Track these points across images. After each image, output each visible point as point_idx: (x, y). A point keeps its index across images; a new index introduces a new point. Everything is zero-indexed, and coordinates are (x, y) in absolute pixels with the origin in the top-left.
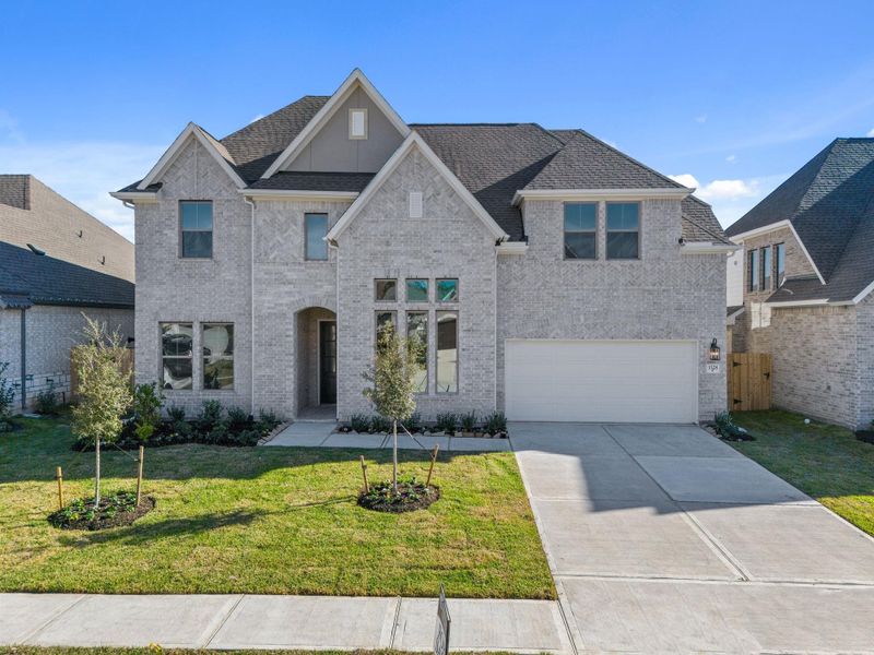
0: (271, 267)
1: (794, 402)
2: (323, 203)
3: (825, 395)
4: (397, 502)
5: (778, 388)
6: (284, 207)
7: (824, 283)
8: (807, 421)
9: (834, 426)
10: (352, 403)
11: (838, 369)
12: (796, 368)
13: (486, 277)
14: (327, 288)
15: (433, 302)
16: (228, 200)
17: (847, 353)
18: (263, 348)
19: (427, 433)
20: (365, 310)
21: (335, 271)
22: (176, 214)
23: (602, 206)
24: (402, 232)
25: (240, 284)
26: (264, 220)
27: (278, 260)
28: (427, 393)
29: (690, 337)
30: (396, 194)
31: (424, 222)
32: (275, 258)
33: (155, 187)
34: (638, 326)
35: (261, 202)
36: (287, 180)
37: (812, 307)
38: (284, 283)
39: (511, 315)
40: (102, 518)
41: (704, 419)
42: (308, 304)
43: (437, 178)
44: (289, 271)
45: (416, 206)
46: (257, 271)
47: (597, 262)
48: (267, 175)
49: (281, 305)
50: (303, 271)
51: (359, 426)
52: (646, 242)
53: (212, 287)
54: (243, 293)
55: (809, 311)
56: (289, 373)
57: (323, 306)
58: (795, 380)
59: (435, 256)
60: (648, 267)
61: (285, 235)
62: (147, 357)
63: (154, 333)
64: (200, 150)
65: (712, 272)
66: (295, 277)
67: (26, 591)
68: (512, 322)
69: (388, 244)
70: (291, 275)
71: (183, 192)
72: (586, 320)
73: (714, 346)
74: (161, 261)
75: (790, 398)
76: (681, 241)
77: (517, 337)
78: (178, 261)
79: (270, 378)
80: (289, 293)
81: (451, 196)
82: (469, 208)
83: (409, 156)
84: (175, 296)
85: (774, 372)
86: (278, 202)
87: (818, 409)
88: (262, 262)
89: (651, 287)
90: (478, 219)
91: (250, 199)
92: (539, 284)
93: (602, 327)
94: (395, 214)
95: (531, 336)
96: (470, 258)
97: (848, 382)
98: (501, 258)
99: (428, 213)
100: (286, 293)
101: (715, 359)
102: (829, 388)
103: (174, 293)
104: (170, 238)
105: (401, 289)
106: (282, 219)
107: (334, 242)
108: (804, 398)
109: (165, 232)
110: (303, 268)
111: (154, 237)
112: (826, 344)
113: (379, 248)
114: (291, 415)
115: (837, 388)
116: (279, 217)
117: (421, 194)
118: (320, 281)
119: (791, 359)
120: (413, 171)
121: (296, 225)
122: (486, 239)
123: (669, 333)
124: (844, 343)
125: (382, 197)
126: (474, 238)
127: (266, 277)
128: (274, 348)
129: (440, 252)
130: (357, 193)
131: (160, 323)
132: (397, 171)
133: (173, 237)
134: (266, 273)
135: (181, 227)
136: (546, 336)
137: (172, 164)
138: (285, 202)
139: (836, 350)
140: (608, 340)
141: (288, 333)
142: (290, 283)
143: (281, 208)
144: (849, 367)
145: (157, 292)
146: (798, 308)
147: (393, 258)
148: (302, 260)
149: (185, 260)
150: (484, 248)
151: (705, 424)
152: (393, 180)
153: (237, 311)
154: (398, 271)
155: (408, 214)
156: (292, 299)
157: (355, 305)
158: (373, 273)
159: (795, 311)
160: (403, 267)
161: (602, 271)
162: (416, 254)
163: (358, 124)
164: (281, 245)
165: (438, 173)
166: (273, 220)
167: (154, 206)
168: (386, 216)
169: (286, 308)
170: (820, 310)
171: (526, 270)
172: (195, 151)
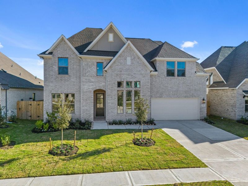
0: (87, 78)
1: (218, 114)
2: (102, 60)
3: (226, 112)
4: (146, 144)
5: (212, 110)
6: (91, 60)
7: (226, 83)
8: (222, 118)
9: (230, 119)
10: (111, 117)
11: (231, 105)
12: (218, 105)
13: (148, 81)
14: (103, 84)
15: (134, 88)
16: (73, 58)
17: (234, 101)
18: (85, 101)
19: (134, 124)
20: (114, 90)
21: (106, 79)
22: (57, 61)
23: (176, 63)
24: (125, 69)
25: (77, 82)
26: (85, 64)
27: (89, 76)
28: (132, 113)
29: (198, 97)
30: (123, 58)
31: (131, 66)
32: (88, 75)
33: (51, 53)
34: (185, 94)
35: (84, 59)
36: (91, 53)
37: (223, 89)
38: (91, 82)
39: (153, 91)
40: (67, 152)
41: (201, 118)
42: (98, 88)
43: (135, 54)
44: (92, 79)
45: (129, 61)
46: (83, 79)
47: (175, 77)
48: (85, 51)
49: (90, 89)
50: (96, 79)
51: (114, 123)
52: (187, 72)
53: (68, 83)
54: (78, 85)
55: (222, 90)
56: (92, 108)
57: (102, 89)
58: (217, 108)
59: (134, 75)
60: (188, 79)
61: (91, 69)
62: (48, 104)
63: (50, 97)
64: (65, 43)
65: (203, 81)
66: (94, 81)
67: (64, 175)
68: (153, 93)
69: (121, 72)
70: (93, 80)
71: (59, 55)
72: (172, 93)
73: (203, 100)
74: (52, 75)
75: (216, 112)
76: (196, 72)
77: (155, 97)
78: (58, 76)
79: (87, 110)
80: (92, 85)
81: (138, 59)
82: (143, 62)
83: (127, 47)
84: (57, 86)
85: (211, 106)
86: (89, 59)
87: (225, 115)
88: (84, 76)
89: (188, 84)
90: (146, 65)
91: (80, 58)
92: (160, 83)
93: (176, 95)
94: (123, 63)
95: (158, 97)
96: (143, 76)
97: (233, 108)
98: (151, 76)
99: (132, 63)
100: (91, 85)
101: (204, 103)
102: (228, 110)
103: (56, 85)
104: (55, 69)
105: (125, 84)
106: (90, 64)
107: (106, 71)
108: (220, 112)
109: (53, 67)
110: (96, 78)
111: (50, 68)
112: (227, 99)
113: (119, 73)
114: (93, 120)
115: (230, 110)
116: (89, 63)
117: (130, 58)
118: (101, 82)
119: (216, 103)
120: (128, 51)
121: (94, 66)
122: (148, 71)
123: (193, 96)
124: (233, 99)
125: (120, 59)
126: (145, 71)
127: (85, 80)
128: (88, 101)
129: (135, 74)
130: (113, 57)
131: (52, 94)
132: (123, 51)
133: (56, 68)
134: (85, 79)
135: (58, 65)
136: (162, 97)
137: (56, 47)
138: (91, 59)
139: (230, 100)
140: (178, 98)
141: (92, 97)
142: (92, 82)
143: (90, 61)
144: (234, 105)
145: (51, 84)
146: (219, 89)
147: (122, 75)
148: (96, 76)
149: (60, 75)
150: (147, 73)
151: (202, 120)
152: (123, 54)
153: (76, 90)
154: (123, 79)
155: (126, 64)
156: (93, 87)
157: (112, 89)
158: (117, 80)
159: (217, 90)
160: (125, 78)
161: (176, 80)
162: (129, 75)
163: (111, 37)
164: (90, 71)
165: (135, 52)
166: (87, 64)
167: (50, 59)
168: (121, 64)
169: (91, 89)
170: (225, 90)
171: (157, 79)
172: (63, 43)
